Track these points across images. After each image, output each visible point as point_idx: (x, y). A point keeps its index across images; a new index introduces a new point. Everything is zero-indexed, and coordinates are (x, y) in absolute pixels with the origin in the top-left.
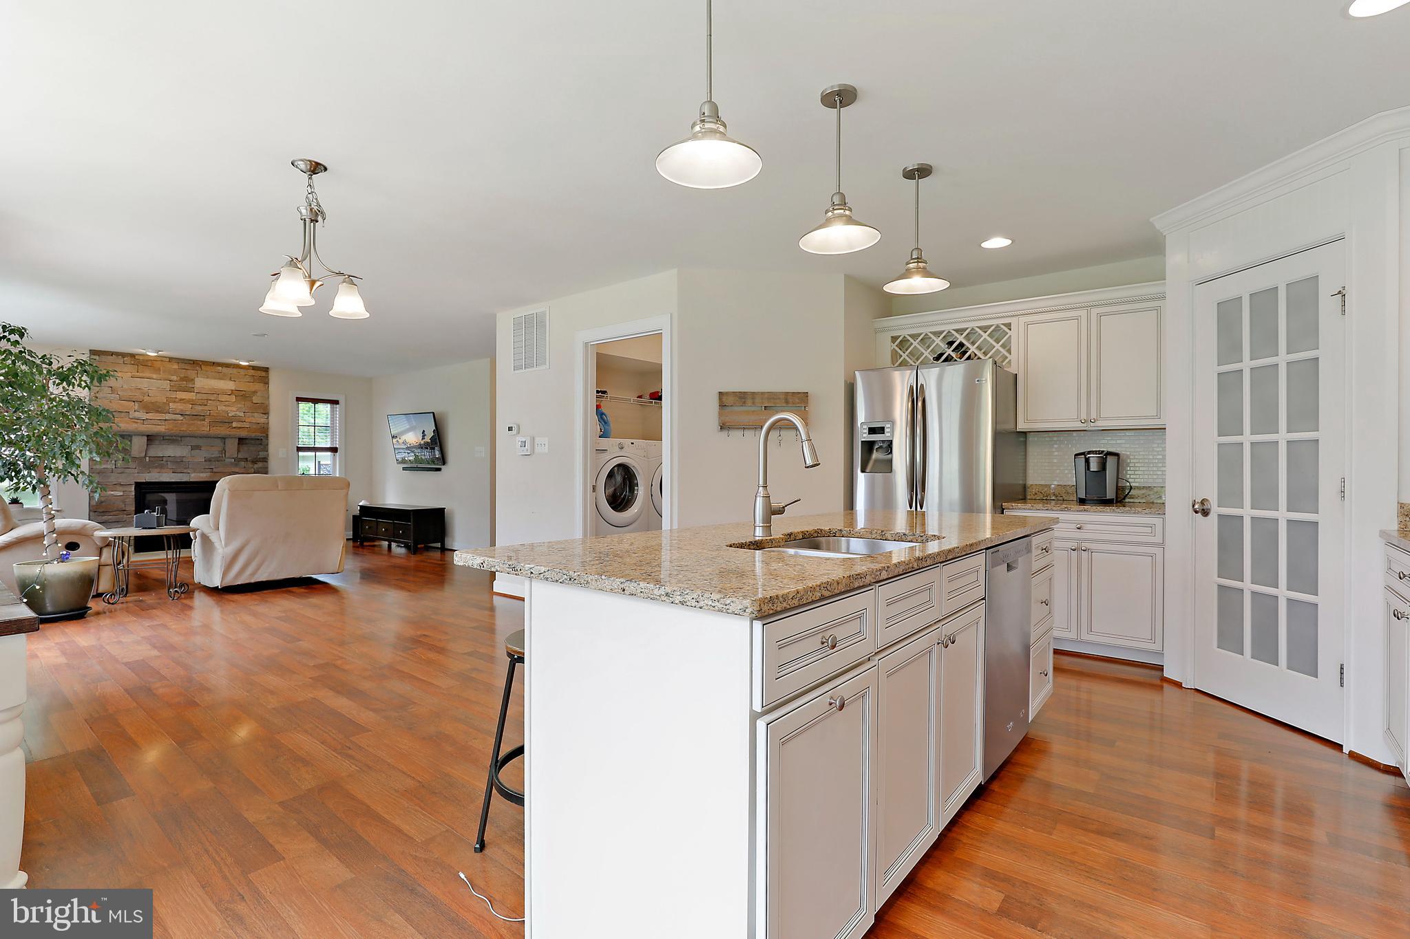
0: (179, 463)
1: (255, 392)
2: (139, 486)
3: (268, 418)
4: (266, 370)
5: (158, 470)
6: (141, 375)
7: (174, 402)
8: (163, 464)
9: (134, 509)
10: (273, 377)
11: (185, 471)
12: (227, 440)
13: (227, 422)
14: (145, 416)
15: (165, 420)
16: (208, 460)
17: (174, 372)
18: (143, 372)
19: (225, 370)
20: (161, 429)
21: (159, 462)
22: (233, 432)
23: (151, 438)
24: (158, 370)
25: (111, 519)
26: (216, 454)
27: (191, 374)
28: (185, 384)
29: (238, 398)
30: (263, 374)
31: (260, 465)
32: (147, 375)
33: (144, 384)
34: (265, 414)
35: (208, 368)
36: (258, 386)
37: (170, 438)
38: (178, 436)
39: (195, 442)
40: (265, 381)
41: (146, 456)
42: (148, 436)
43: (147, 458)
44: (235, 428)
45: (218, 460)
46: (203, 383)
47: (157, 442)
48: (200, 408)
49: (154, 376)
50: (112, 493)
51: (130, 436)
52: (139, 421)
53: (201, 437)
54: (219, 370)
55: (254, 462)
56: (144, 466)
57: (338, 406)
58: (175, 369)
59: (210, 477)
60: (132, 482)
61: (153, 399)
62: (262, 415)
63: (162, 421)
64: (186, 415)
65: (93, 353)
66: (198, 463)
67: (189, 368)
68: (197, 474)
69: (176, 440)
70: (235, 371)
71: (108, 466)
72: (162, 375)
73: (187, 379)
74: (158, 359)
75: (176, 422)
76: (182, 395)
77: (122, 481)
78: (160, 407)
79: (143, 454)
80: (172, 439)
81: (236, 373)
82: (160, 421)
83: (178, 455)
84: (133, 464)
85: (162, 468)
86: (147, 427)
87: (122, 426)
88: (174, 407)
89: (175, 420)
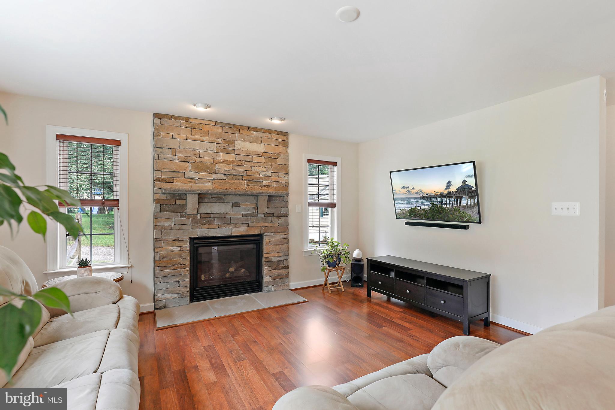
0: (223, 219)
1: (279, 155)
2: (192, 239)
3: (288, 178)
4: (286, 134)
5: (206, 226)
6: (193, 137)
7: (220, 163)
8: (211, 220)
9: (189, 262)
10: (292, 141)
11: (228, 226)
12: (259, 198)
13: (259, 181)
14: (199, 176)
15: (213, 179)
16: (245, 216)
17: (219, 136)
18: (195, 135)
19: (258, 134)
20: (209, 187)
21: (206, 219)
22: (264, 190)
23: (202, 197)
24: (207, 134)
25: (171, 273)
26: (251, 211)
27: (232, 137)
28: (228, 146)
29: (267, 160)
30: (284, 138)
31: (283, 219)
32: (198, 137)
33: (196, 146)
34: (286, 174)
35: (245, 132)
36: (282, 149)
37: (216, 196)
38: (222, 195)
39: (236, 199)
40: (285, 144)
41: (197, 213)
42: (199, 194)
43: (199, 215)
44: (264, 186)
45: (252, 215)
46: (241, 145)
47: (206, 200)
48: (239, 168)
49: (204, 139)
50: (172, 248)
51: (186, 194)
52: (191, 180)
53: (239, 195)
54: (252, 134)
55: (279, 217)
56: (197, 223)
57: (335, 167)
58: (220, 133)
59: (247, 231)
60: (188, 238)
61: (203, 160)
62: (284, 175)
63: (210, 180)
64: (228, 175)
65: (156, 116)
66: (238, 219)
67: (231, 132)
68: (237, 229)
69: (221, 198)
70: (265, 135)
71: (168, 223)
72: (210, 138)
73: (229, 142)
74: (207, 123)
75: (221, 181)
76: (225, 157)
77: (180, 237)
78: (208, 168)
79: (195, 212)
80: (219, 197)
81: (266, 137)
82: (208, 181)
83: (223, 211)
84: (188, 221)
85: (210, 224)
86: (198, 187)
87: (180, 185)
88: (219, 167)
89: (220, 180)
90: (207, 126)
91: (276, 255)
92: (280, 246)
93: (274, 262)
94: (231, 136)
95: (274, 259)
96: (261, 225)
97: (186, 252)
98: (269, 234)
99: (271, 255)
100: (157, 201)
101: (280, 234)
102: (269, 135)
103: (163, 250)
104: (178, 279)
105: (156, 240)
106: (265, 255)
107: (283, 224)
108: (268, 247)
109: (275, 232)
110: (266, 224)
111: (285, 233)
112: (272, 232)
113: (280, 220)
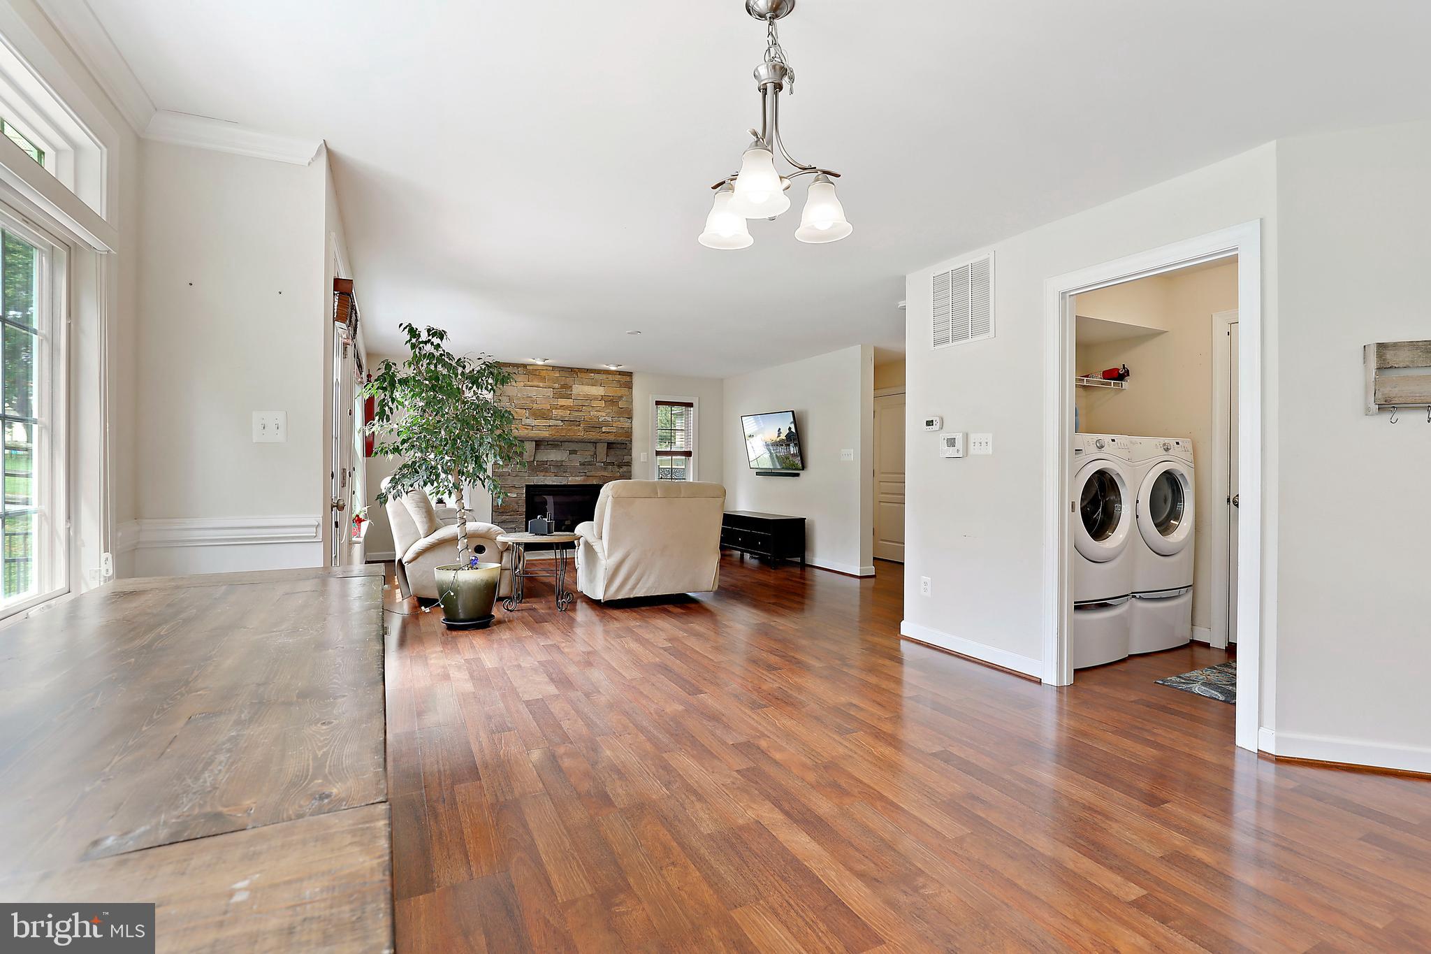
0: (560, 467)
1: (621, 397)
2: (527, 486)
3: (631, 423)
4: (630, 374)
5: (543, 474)
6: (531, 383)
7: (556, 408)
8: (547, 468)
9: (524, 510)
10: (636, 381)
11: (565, 475)
12: (597, 444)
13: (597, 426)
14: (534, 423)
15: (550, 426)
16: (583, 464)
17: (556, 380)
18: (532, 381)
19: (597, 376)
20: (545, 434)
21: (542, 467)
22: (603, 437)
23: (539, 443)
24: (543, 379)
25: (507, 519)
26: (589, 459)
27: (569, 381)
28: (564, 390)
29: (607, 403)
30: (628, 379)
31: (625, 469)
32: (535, 383)
33: (533, 392)
34: (629, 418)
35: (583, 375)
36: (624, 391)
38: (559, 441)
39: (573, 446)
40: (629, 386)
41: (534, 460)
42: (536, 441)
43: (536, 462)
44: (604, 432)
45: (590, 463)
46: (580, 389)
47: (543, 447)
48: (577, 414)
49: (541, 384)
50: (509, 494)
51: (523, 441)
52: (529, 427)
53: (576, 442)
54: (591, 376)
55: (620, 466)
56: (533, 470)
57: (692, 409)
58: (557, 377)
59: (584, 480)
60: (524, 485)
61: (540, 407)
62: (627, 420)
63: (547, 427)
64: (566, 420)
66: (575, 467)
67: (568, 376)
68: (572, 478)
69: (558, 445)
70: (605, 377)
72: (547, 384)
73: (566, 387)
74: (545, 368)
75: (558, 427)
76: (562, 402)
77: (517, 484)
78: (545, 414)
79: (532, 459)
80: (554, 444)
81: (605, 379)
82: (545, 427)
83: (559, 459)
84: (524, 468)
85: (546, 472)
86: (535, 433)
88: (556, 413)
89: (556, 426)
90: (546, 372)
96: (598, 474)
97: (522, 499)
102: (611, 377)
107: (625, 474)
110: (606, 474)
113: (622, 470)
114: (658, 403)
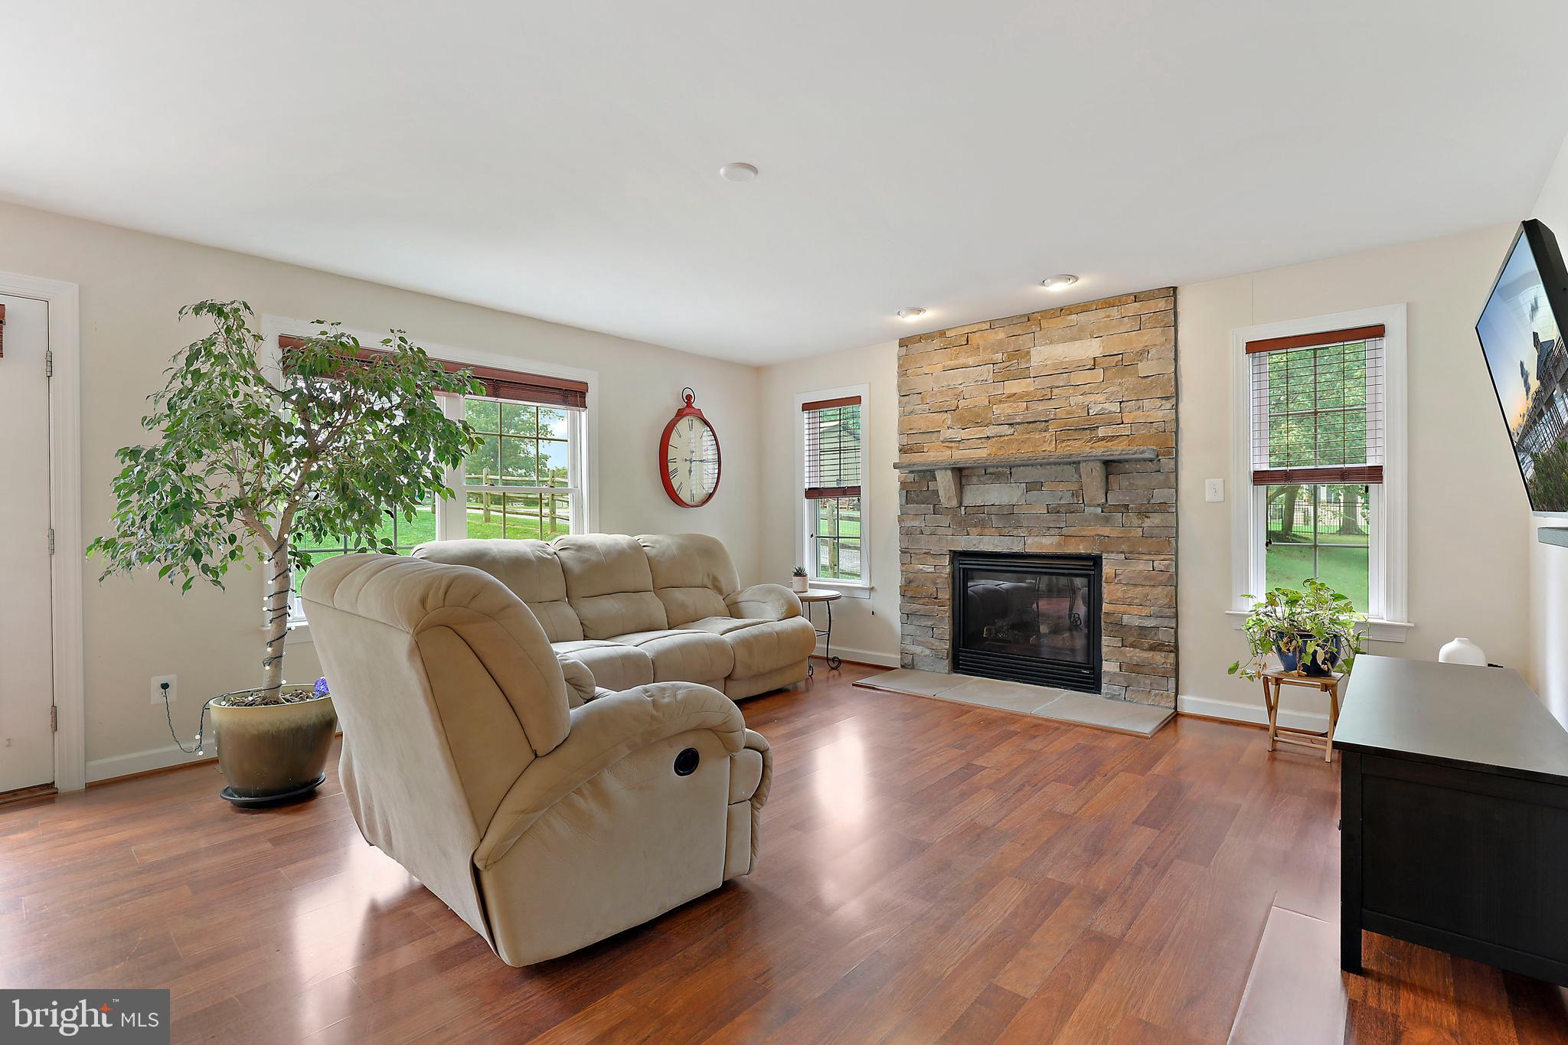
0: (1009, 515)
1: (1143, 353)
2: (956, 556)
3: (1177, 408)
4: (1174, 292)
5: (979, 529)
6: (952, 363)
7: (1000, 402)
8: (983, 520)
9: (948, 597)
10: (1186, 303)
11: (1015, 532)
12: (1085, 467)
13: (1087, 427)
14: (964, 434)
15: (988, 438)
16: (1053, 510)
17: (999, 346)
18: (956, 359)
20: (980, 454)
21: (976, 518)
22: (1098, 449)
23: (961, 474)
24: (974, 350)
25: (919, 610)
26: (1069, 499)
27: (1024, 341)
28: (1014, 363)
29: (1109, 373)
30: (1166, 304)
31: (1156, 519)
32: (962, 361)
33: (957, 378)
34: (1170, 399)
35: (1053, 323)
36: (1152, 336)
37: (995, 470)
38: (1007, 467)
39: (1034, 474)
40: (1170, 321)
41: (959, 504)
42: (953, 469)
43: (963, 508)
44: (1103, 439)
45: (1070, 509)
46: (1044, 354)
47: (975, 479)
48: (1041, 407)
49: (970, 361)
50: (921, 567)
51: (934, 472)
52: (953, 444)
53: (1041, 465)
54: (1071, 321)
55: (1143, 514)
56: (959, 524)
57: (1383, 342)
58: (1001, 341)
59: (1059, 544)
60: (946, 551)
61: (970, 403)
62: (1158, 403)
63: (983, 440)
64: (1018, 423)
65: (904, 343)
66: (1037, 517)
67: (1020, 332)
68: (1036, 539)
69: (1003, 474)
70: (1101, 314)
71: (916, 523)
72: (984, 356)
73: (1021, 353)
74: (978, 327)
75: (1002, 439)
76: (1014, 387)
77: (935, 549)
78: (978, 415)
79: (954, 503)
81: (1105, 319)
82: (980, 441)
83: (1005, 501)
84: (945, 520)
85: (983, 527)
86: (959, 455)
87: (935, 455)
88: (999, 412)
89: (1000, 436)
90: (977, 334)
91: (1135, 610)
92: (1147, 590)
93: (1131, 628)
94: (1022, 341)
95: (1126, 619)
96: (1093, 534)
97: (943, 577)
98: (1113, 556)
99: (1121, 608)
100: (904, 485)
101: (1148, 557)
102: (1114, 312)
103: (911, 568)
104: (930, 623)
105: (903, 552)
106: (1106, 607)
107: (1156, 531)
108: (1112, 587)
109: (1131, 553)
110: (1106, 531)
111: (1162, 557)
112: (1122, 552)
113: (1147, 523)
114: (1253, 347)
